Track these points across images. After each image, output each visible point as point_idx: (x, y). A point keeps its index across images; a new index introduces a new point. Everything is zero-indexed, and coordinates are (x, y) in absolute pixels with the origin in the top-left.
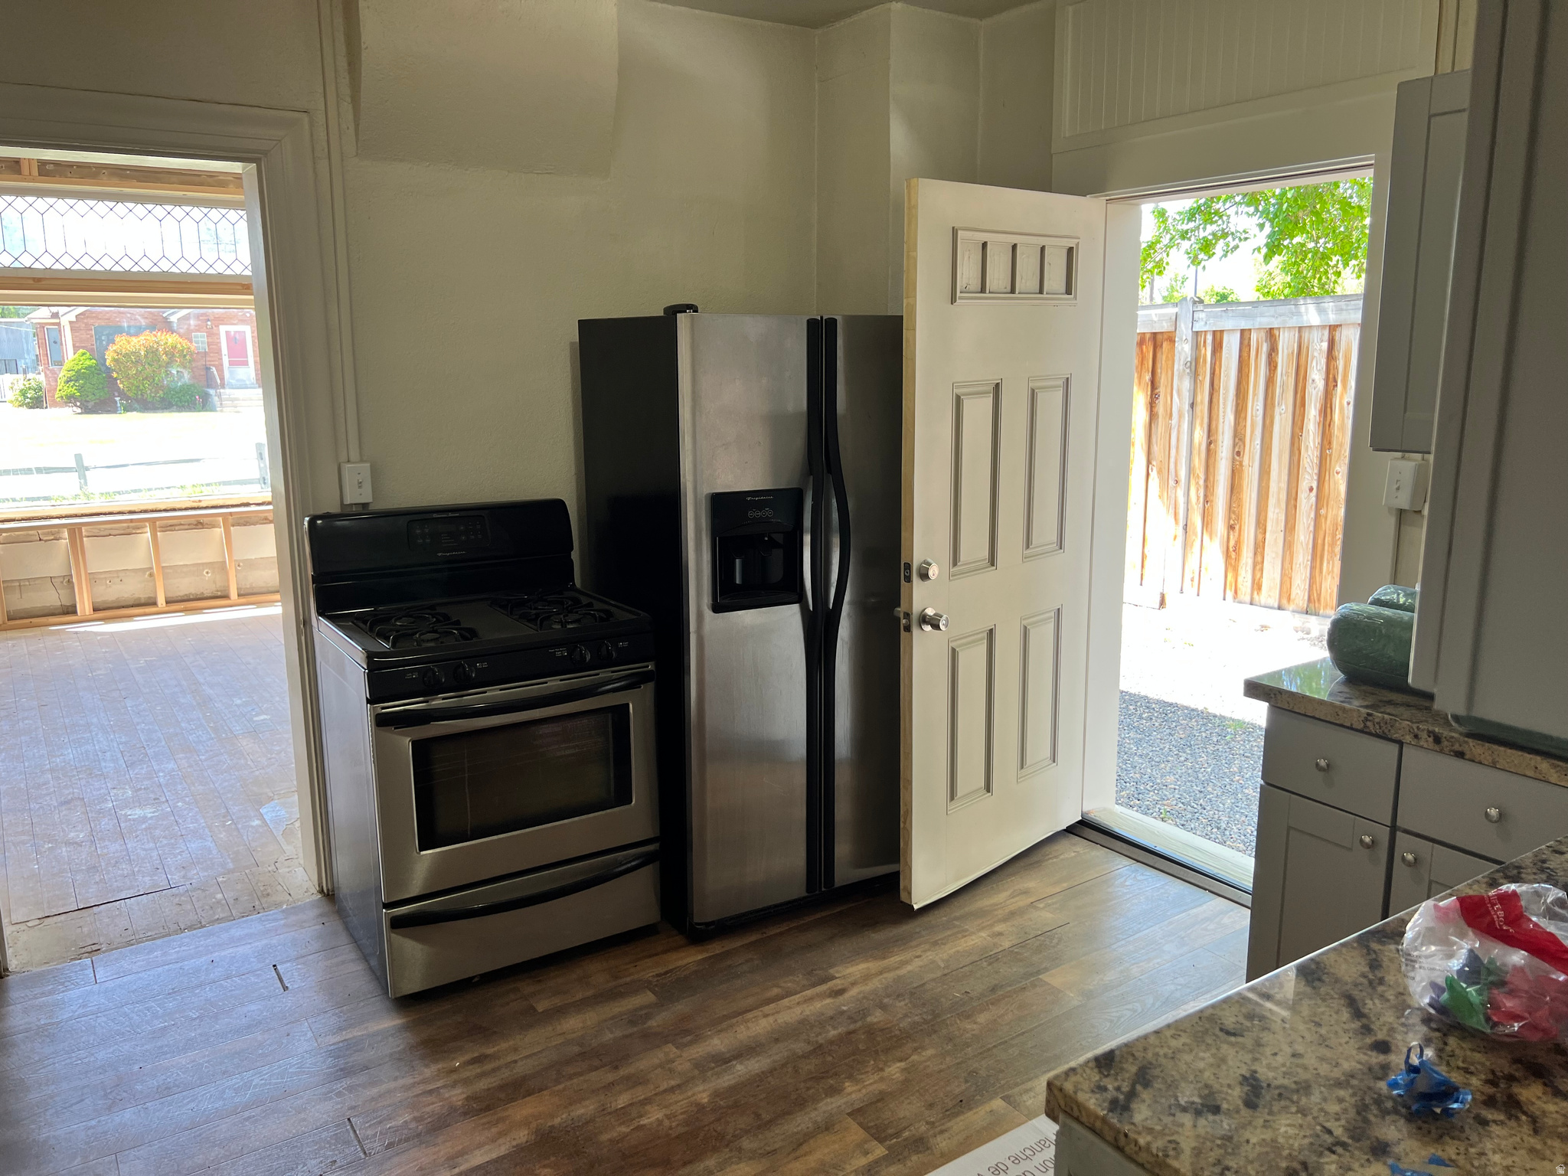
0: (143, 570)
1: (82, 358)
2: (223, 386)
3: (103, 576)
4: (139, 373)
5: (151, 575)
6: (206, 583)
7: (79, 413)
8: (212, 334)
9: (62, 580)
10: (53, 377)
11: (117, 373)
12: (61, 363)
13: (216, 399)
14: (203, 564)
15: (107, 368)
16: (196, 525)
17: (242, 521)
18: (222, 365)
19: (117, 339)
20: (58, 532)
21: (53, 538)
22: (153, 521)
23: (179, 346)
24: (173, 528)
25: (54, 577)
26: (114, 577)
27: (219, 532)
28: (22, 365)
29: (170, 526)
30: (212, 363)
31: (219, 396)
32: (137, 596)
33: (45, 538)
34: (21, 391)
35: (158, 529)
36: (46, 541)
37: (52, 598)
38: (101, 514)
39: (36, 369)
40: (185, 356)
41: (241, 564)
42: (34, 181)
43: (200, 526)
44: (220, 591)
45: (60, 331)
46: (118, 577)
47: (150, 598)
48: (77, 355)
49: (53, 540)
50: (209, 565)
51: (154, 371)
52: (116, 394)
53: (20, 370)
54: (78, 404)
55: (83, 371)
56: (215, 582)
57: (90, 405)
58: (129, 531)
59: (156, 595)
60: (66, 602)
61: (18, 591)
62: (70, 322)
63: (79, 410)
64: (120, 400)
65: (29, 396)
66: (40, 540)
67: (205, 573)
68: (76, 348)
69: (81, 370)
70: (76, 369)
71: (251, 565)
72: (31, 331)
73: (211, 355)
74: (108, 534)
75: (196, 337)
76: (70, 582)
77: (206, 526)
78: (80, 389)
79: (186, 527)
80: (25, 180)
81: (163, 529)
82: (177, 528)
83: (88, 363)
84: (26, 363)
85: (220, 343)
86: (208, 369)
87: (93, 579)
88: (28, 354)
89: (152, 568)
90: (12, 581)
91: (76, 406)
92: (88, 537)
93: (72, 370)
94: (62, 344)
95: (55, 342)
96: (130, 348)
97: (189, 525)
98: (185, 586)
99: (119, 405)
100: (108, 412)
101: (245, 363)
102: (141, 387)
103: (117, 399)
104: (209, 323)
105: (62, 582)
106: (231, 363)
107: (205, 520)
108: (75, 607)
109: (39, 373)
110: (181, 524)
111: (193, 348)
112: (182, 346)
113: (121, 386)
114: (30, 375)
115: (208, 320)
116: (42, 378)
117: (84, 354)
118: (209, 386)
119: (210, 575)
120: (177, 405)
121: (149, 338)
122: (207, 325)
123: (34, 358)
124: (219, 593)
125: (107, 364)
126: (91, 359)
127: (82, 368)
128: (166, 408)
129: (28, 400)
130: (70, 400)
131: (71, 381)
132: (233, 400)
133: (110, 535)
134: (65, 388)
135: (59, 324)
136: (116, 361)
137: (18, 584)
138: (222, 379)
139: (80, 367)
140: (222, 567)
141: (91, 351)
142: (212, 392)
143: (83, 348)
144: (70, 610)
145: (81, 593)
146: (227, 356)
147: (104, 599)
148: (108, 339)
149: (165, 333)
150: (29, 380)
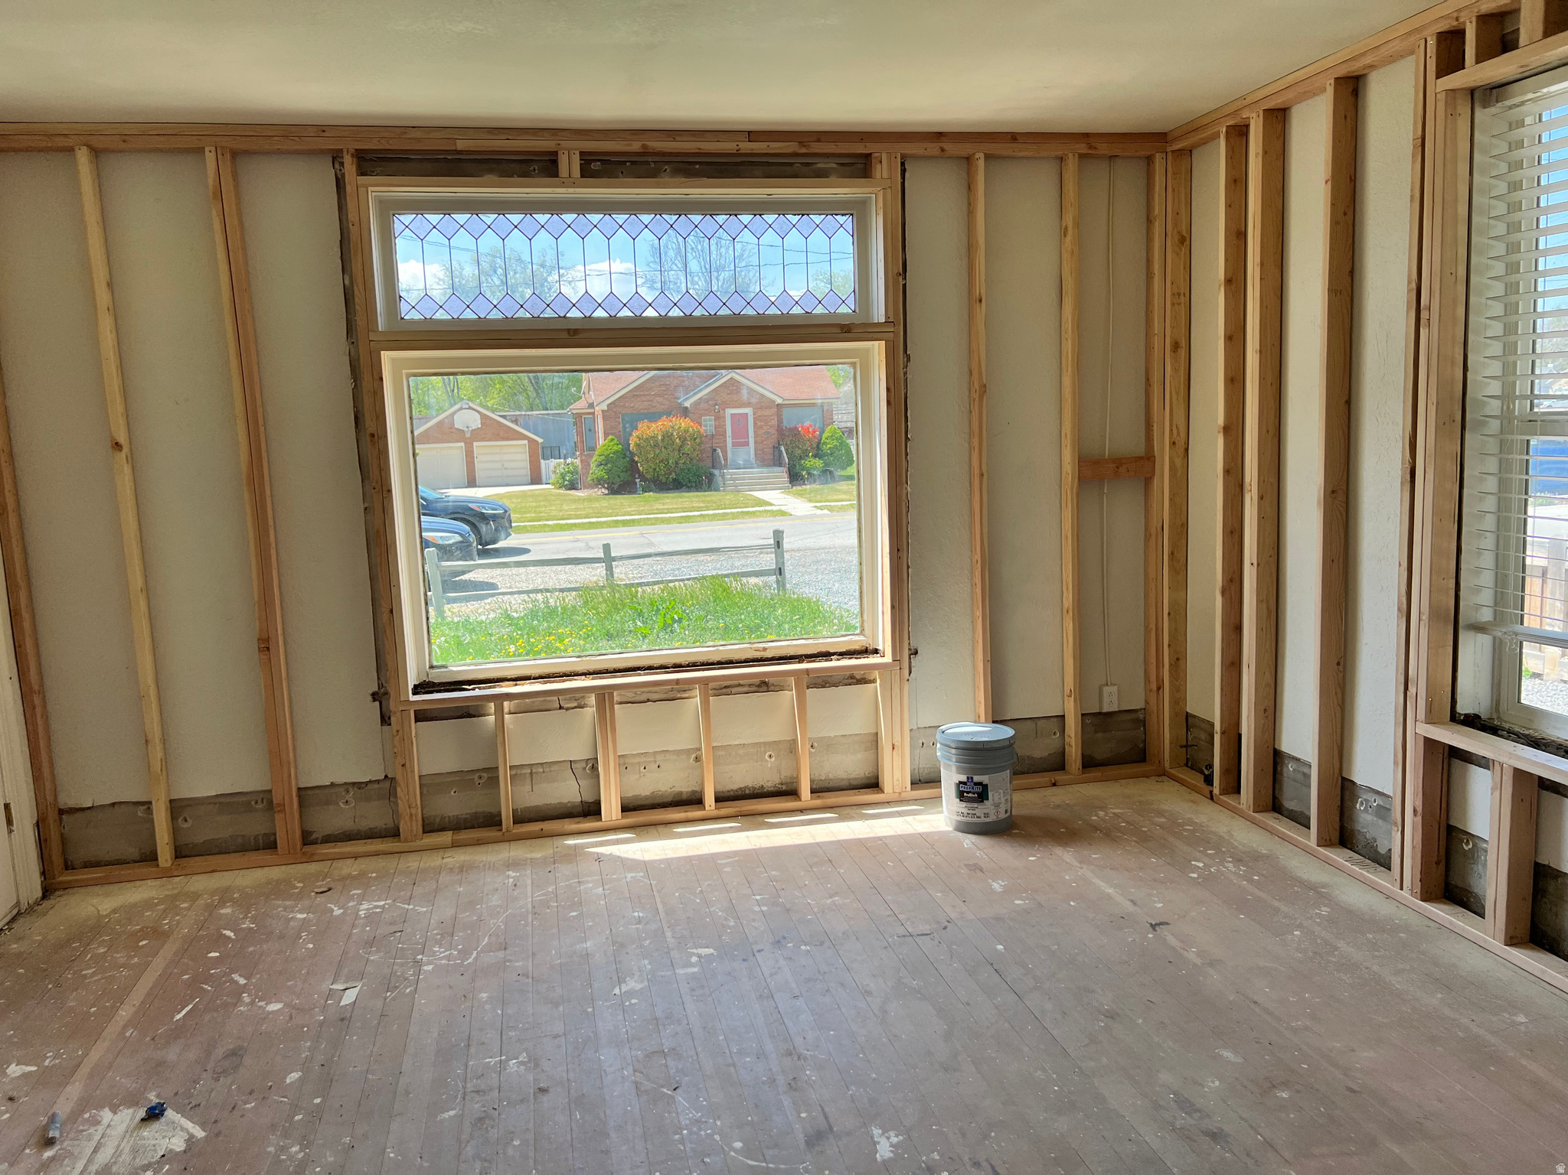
0: (688, 752)
1: (611, 444)
2: (726, 466)
3: (635, 761)
4: (656, 456)
5: (697, 759)
6: (765, 773)
7: (606, 494)
8: (720, 418)
9: (585, 765)
10: (586, 464)
11: (638, 457)
12: (593, 449)
13: (720, 479)
14: (765, 743)
15: (630, 452)
16: (759, 686)
17: (819, 681)
18: (726, 446)
19: (640, 426)
20: (583, 697)
21: (576, 704)
22: (704, 681)
23: (691, 429)
24: (728, 690)
25: (575, 761)
26: (650, 762)
27: (789, 696)
28: (563, 451)
29: (725, 687)
30: (718, 445)
31: (723, 476)
32: (677, 789)
33: (566, 706)
34: (562, 474)
35: (710, 692)
36: (567, 709)
37: (568, 791)
38: (639, 669)
39: (574, 454)
40: (695, 439)
41: (815, 744)
42: (574, 185)
43: (765, 688)
44: (786, 784)
45: (594, 420)
46: (655, 762)
47: (694, 792)
48: (606, 441)
49: (575, 707)
50: (775, 744)
51: (669, 454)
52: (637, 476)
53: (562, 456)
54: (606, 486)
55: (611, 455)
56: (779, 771)
57: (616, 487)
58: (671, 695)
59: (703, 788)
60: (589, 798)
61: (528, 781)
62: (602, 411)
63: (607, 492)
64: (640, 481)
65: (568, 478)
66: (561, 708)
67: (766, 757)
68: (606, 435)
69: (609, 455)
70: (606, 453)
71: (827, 745)
72: (572, 420)
73: (717, 437)
74: (646, 699)
75: (705, 421)
76: (594, 768)
77: (772, 688)
78: (609, 472)
79: (746, 689)
80: (563, 185)
81: (716, 692)
82: (734, 690)
83: (615, 448)
84: (567, 450)
85: (725, 425)
86: (715, 450)
87: (624, 763)
88: (569, 441)
89: (699, 749)
90: (522, 766)
91: (604, 487)
92: (621, 703)
93: (602, 455)
94: (595, 432)
95: (590, 430)
96: (650, 433)
97: (750, 685)
98: (742, 776)
99: (638, 486)
100: (630, 492)
101: (747, 444)
102: (658, 469)
103: (638, 480)
104: (717, 407)
105: (585, 769)
106: (735, 445)
107: (771, 680)
108: (600, 804)
109: (576, 458)
110: (740, 685)
111: (702, 431)
112: (693, 430)
113: (641, 468)
114: (569, 460)
115: (716, 405)
116: (577, 462)
117: (612, 440)
118: (713, 467)
119: (773, 759)
120: (686, 485)
121: (665, 423)
122: (715, 409)
123: (574, 445)
124: (784, 787)
125: (631, 449)
126: (618, 445)
127: (611, 453)
128: (677, 489)
129: (566, 483)
130: (599, 482)
131: (601, 465)
132: (734, 480)
133: (648, 700)
134: (596, 472)
135: (593, 413)
136: (638, 445)
137: (529, 771)
138: (726, 460)
139: (609, 452)
140: (792, 747)
141: (619, 437)
142: (716, 472)
143: (612, 434)
144: (592, 809)
145: (608, 787)
146: (731, 438)
147: (635, 794)
148: (631, 426)
149: (679, 418)
150: (568, 464)
